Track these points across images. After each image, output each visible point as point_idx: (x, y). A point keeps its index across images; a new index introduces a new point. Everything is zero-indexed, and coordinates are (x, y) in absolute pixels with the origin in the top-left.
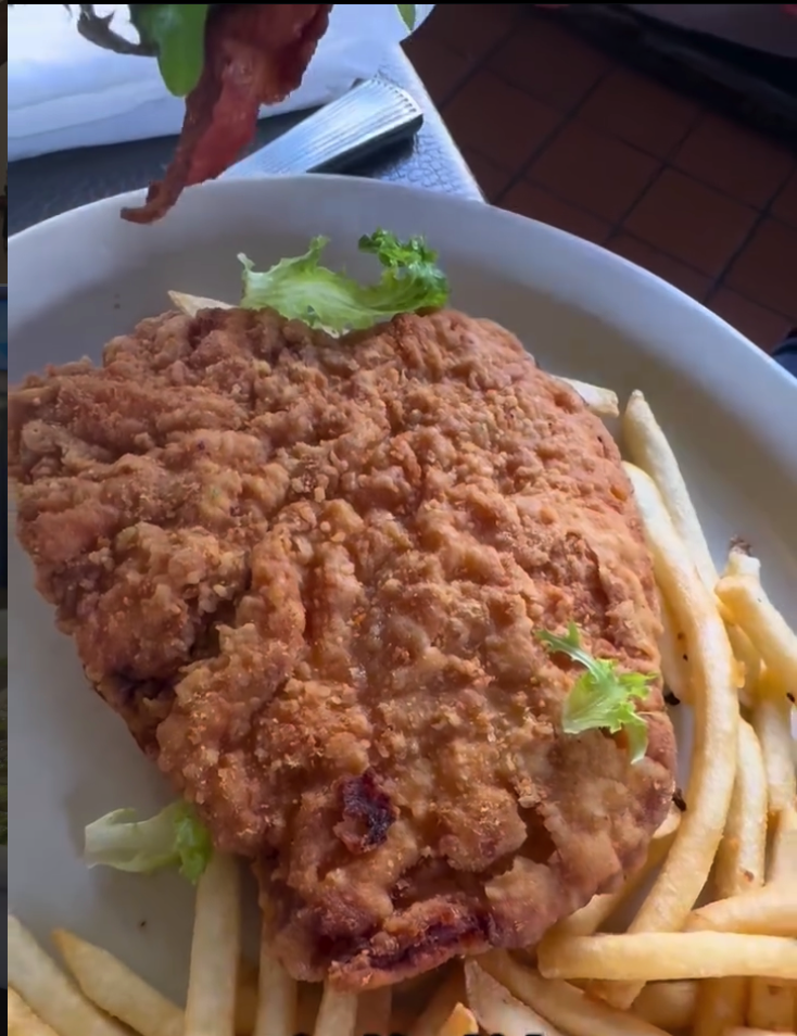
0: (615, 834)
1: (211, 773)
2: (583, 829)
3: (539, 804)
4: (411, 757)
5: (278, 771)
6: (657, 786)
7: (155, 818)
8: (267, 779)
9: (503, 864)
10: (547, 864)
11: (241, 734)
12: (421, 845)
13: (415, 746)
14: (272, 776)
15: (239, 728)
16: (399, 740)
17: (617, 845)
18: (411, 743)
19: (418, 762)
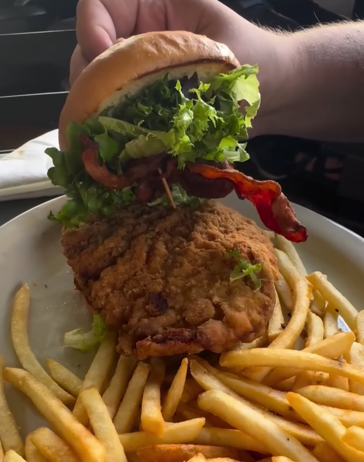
0: (249, 315)
1: (107, 295)
2: (236, 310)
3: (220, 302)
4: (177, 294)
5: (130, 295)
6: (266, 303)
7: (90, 332)
8: (126, 297)
9: (205, 321)
10: (221, 321)
11: (120, 286)
12: (177, 315)
13: (179, 291)
14: (128, 296)
15: (119, 284)
16: (173, 288)
17: (249, 318)
18: (177, 290)
19: (180, 295)
